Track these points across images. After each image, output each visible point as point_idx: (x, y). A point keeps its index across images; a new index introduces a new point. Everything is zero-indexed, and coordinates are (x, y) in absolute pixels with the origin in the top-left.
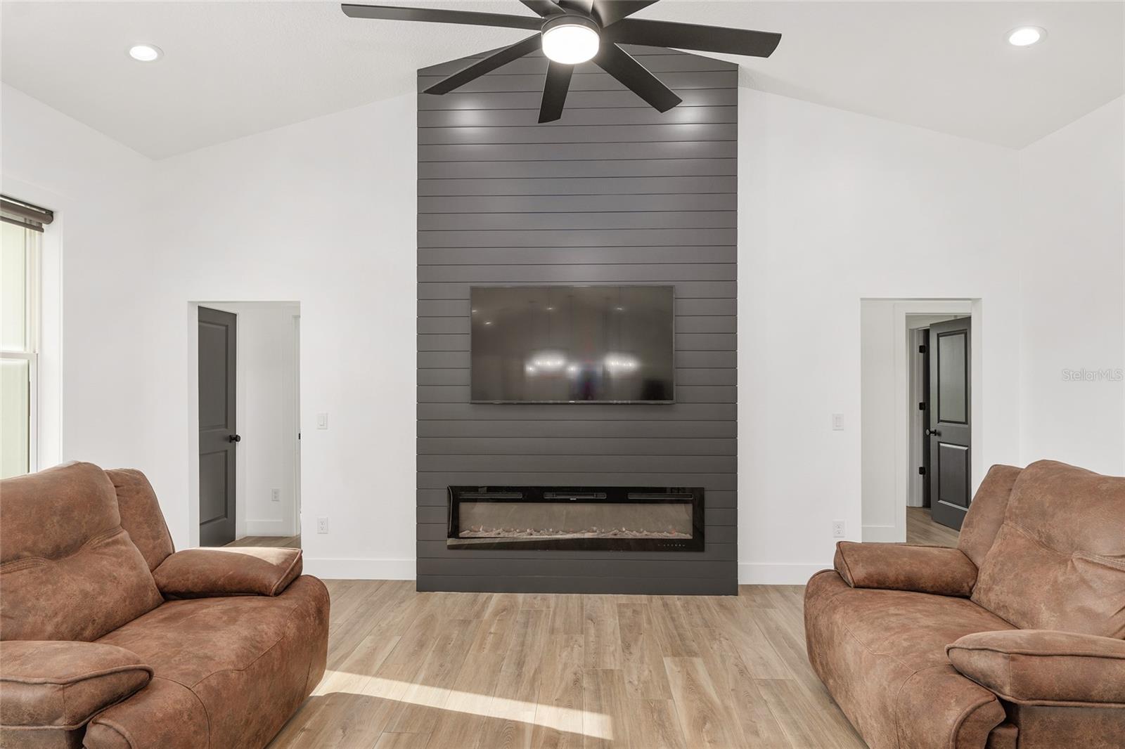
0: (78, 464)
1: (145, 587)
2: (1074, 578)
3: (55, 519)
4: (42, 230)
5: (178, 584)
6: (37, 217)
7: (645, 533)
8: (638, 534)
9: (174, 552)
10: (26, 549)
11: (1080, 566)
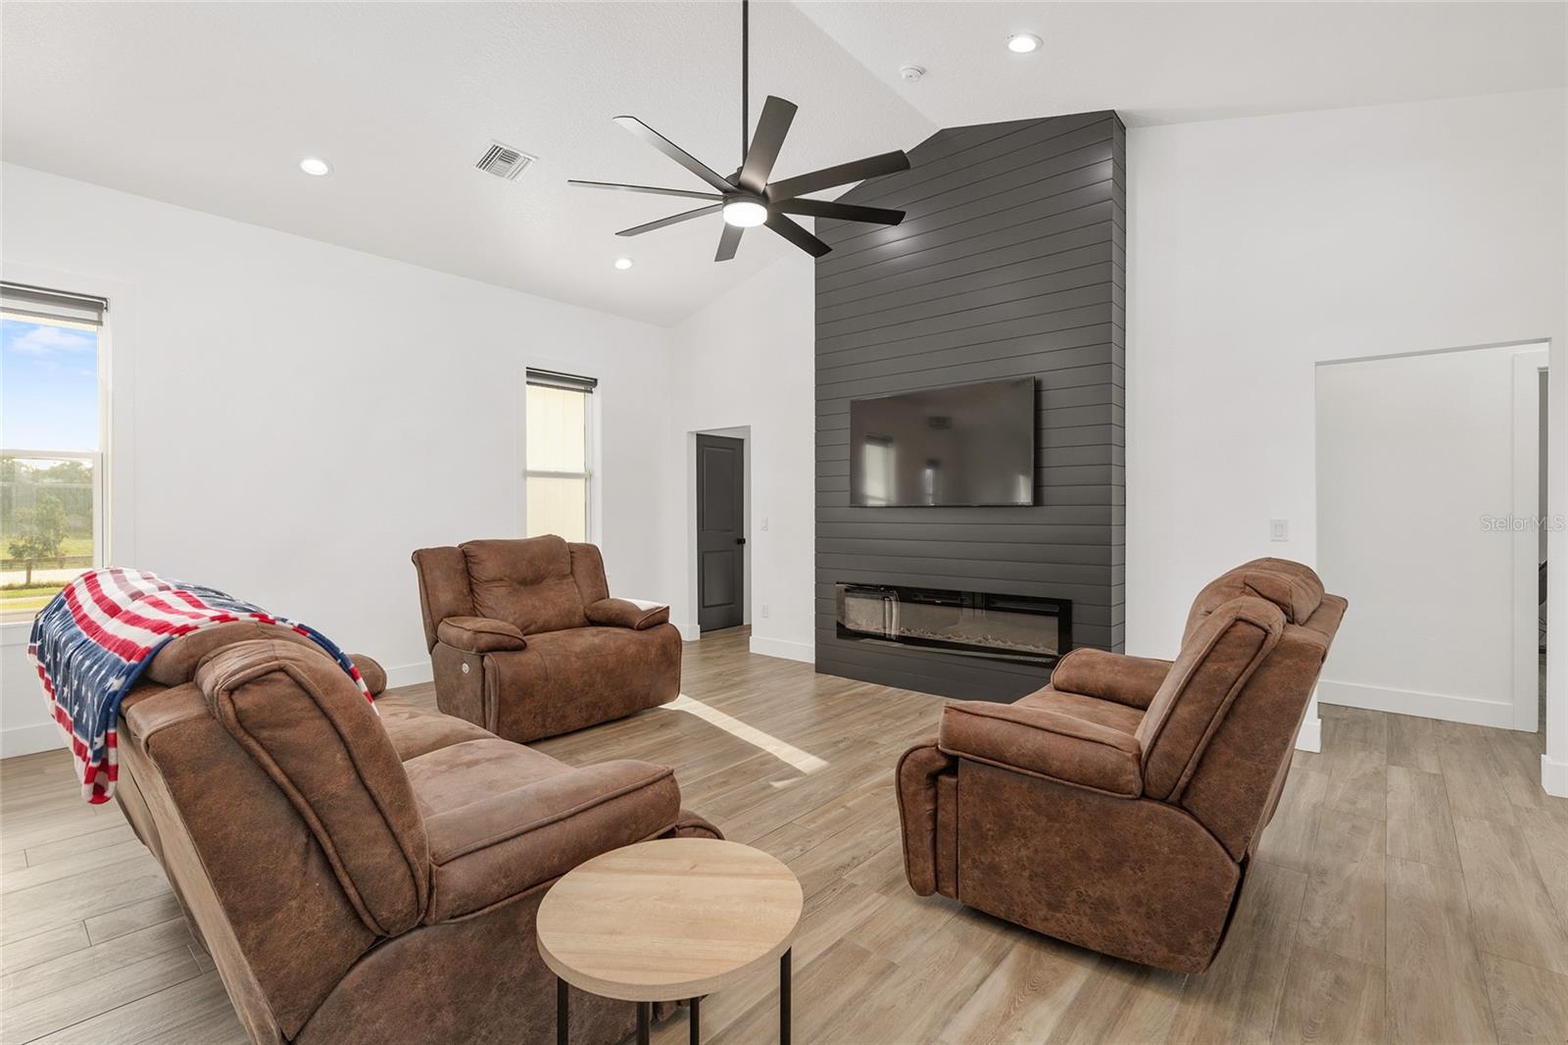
0: (550, 535)
1: (574, 614)
3: (525, 562)
4: (591, 392)
5: (596, 616)
6: (588, 384)
7: (1010, 643)
8: (1001, 644)
9: (608, 597)
10: (505, 576)
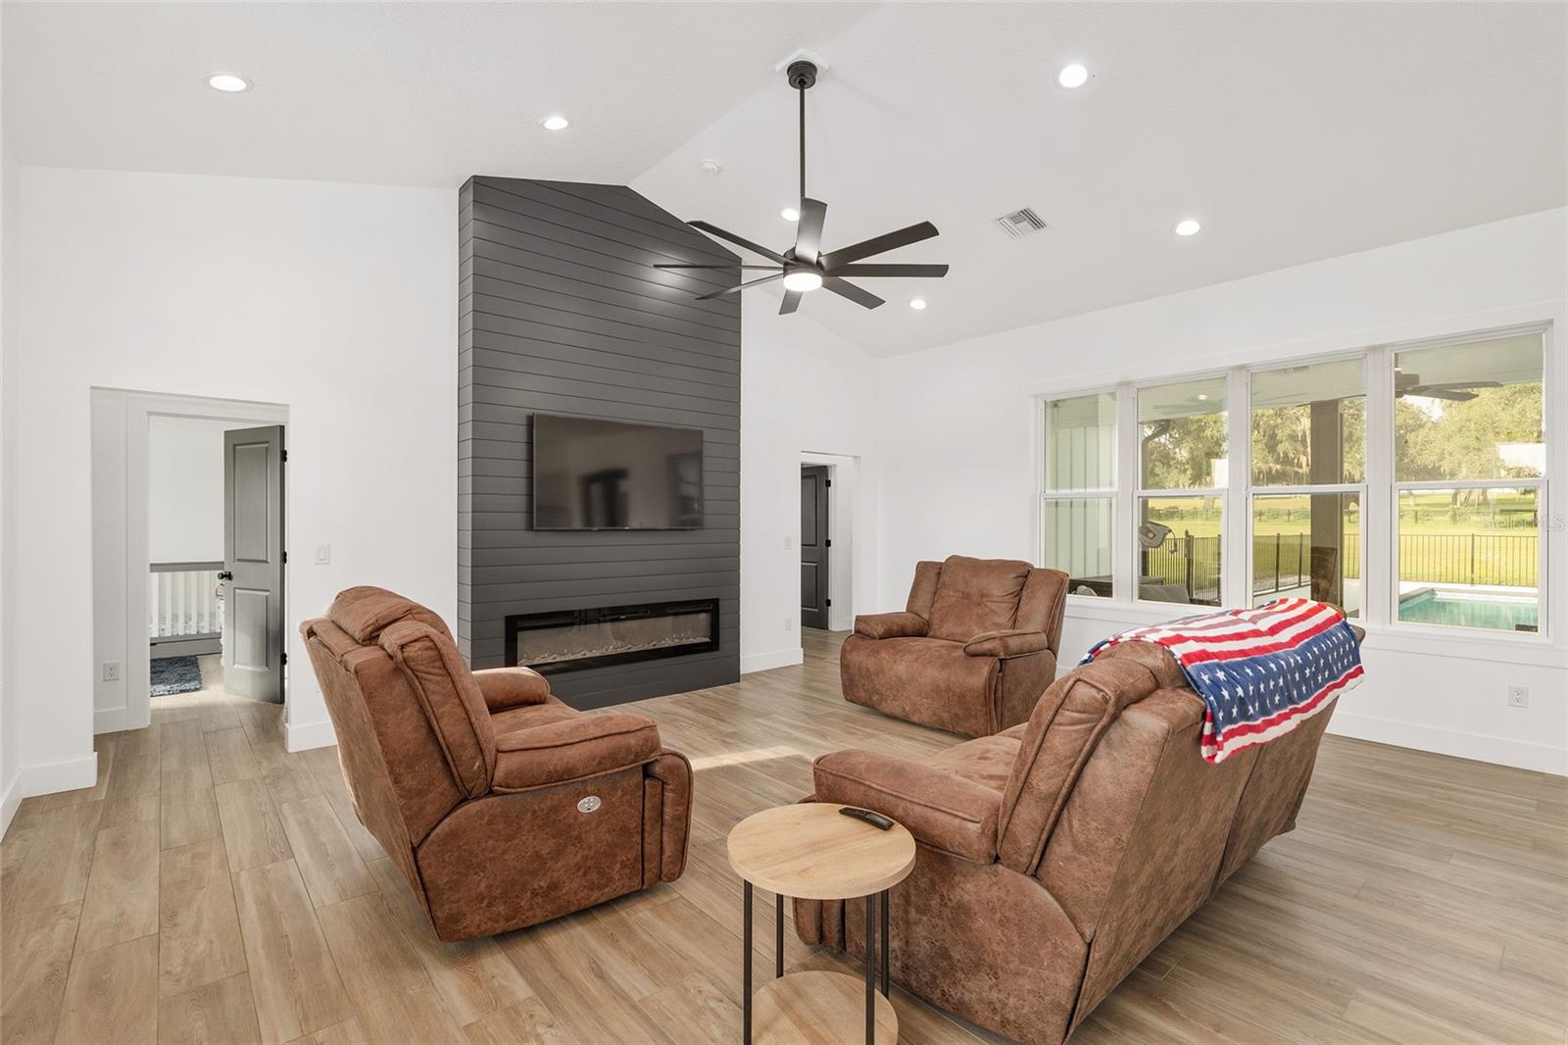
2: (987, 610)
11: (989, 604)
